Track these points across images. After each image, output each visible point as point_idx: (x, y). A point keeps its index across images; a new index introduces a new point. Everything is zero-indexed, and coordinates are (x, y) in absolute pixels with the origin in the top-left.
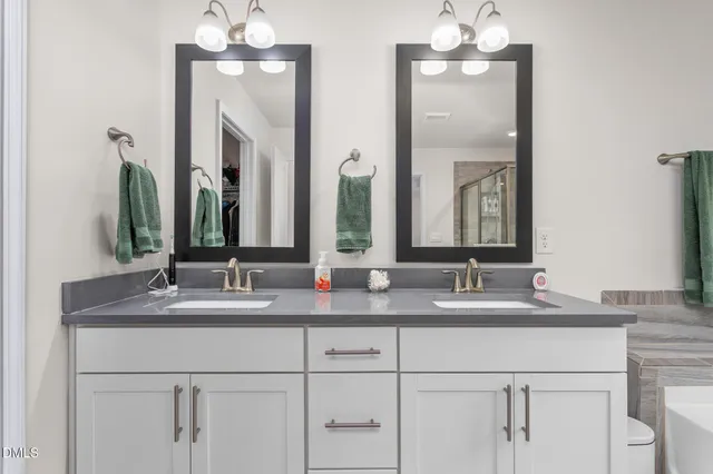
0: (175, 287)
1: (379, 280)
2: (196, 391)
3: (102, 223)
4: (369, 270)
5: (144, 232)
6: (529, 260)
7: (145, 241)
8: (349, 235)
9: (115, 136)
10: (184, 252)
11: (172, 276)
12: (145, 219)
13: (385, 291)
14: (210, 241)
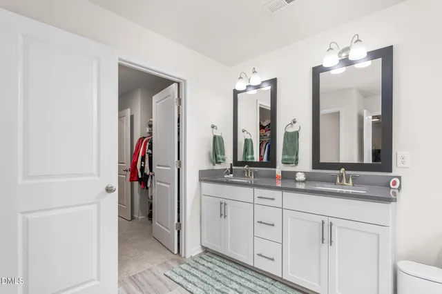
0: (232, 175)
1: (300, 177)
2: (225, 204)
3: (209, 154)
4: (296, 172)
5: (219, 156)
6: (390, 171)
7: (219, 159)
8: (286, 157)
9: (213, 127)
10: (236, 163)
11: (231, 171)
12: (219, 152)
13: (303, 182)
14: (248, 159)
